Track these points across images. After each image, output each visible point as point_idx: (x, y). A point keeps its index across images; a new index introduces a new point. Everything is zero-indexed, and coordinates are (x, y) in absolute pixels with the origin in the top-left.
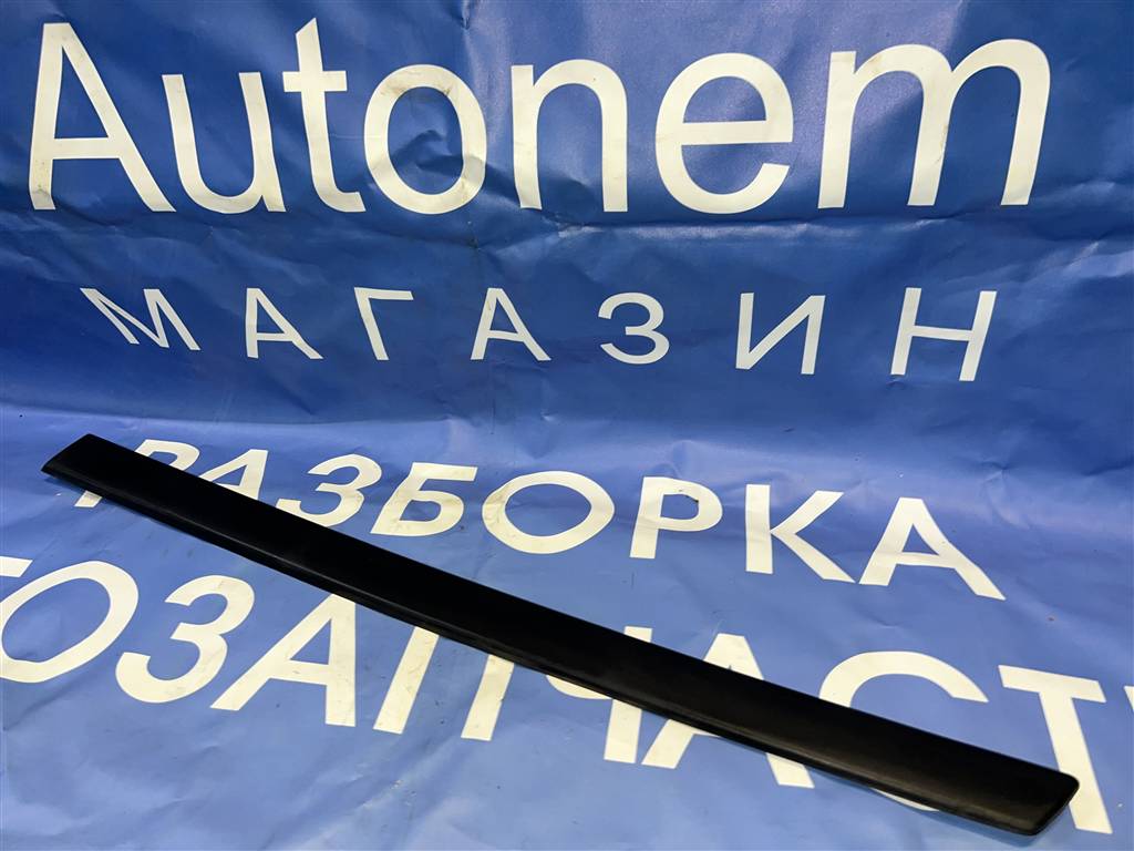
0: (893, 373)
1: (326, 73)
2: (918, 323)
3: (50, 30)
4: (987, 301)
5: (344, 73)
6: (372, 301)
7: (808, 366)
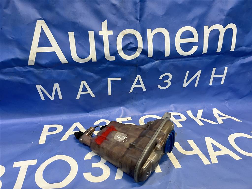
0: (210, 84)
1: (108, 31)
2: (215, 74)
3: (38, 21)
4: (226, 69)
5: (112, 31)
6: (111, 81)
7: (196, 85)
